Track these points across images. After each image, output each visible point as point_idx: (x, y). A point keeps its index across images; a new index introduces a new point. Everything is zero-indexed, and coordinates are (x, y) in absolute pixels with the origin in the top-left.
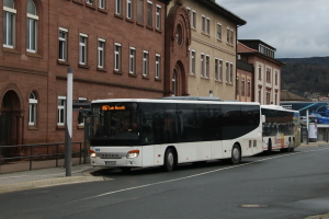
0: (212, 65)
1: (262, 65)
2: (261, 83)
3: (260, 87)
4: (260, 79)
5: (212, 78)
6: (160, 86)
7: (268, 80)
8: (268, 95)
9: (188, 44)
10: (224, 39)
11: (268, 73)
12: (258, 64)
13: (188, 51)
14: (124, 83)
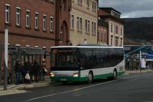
0: (84, 23)
1: (113, 23)
2: (112, 34)
3: (112, 36)
4: (112, 32)
5: (84, 31)
6: (53, 36)
7: (117, 32)
8: (117, 41)
9: (69, 11)
10: (91, 7)
11: (117, 28)
12: (111, 23)
13: (69, 15)
14: (32, 34)
